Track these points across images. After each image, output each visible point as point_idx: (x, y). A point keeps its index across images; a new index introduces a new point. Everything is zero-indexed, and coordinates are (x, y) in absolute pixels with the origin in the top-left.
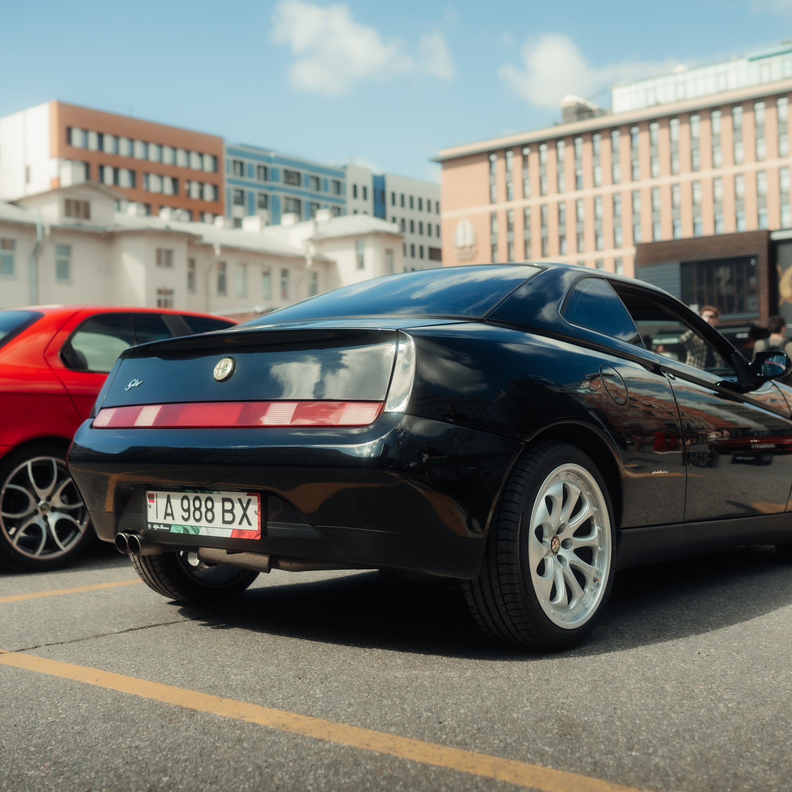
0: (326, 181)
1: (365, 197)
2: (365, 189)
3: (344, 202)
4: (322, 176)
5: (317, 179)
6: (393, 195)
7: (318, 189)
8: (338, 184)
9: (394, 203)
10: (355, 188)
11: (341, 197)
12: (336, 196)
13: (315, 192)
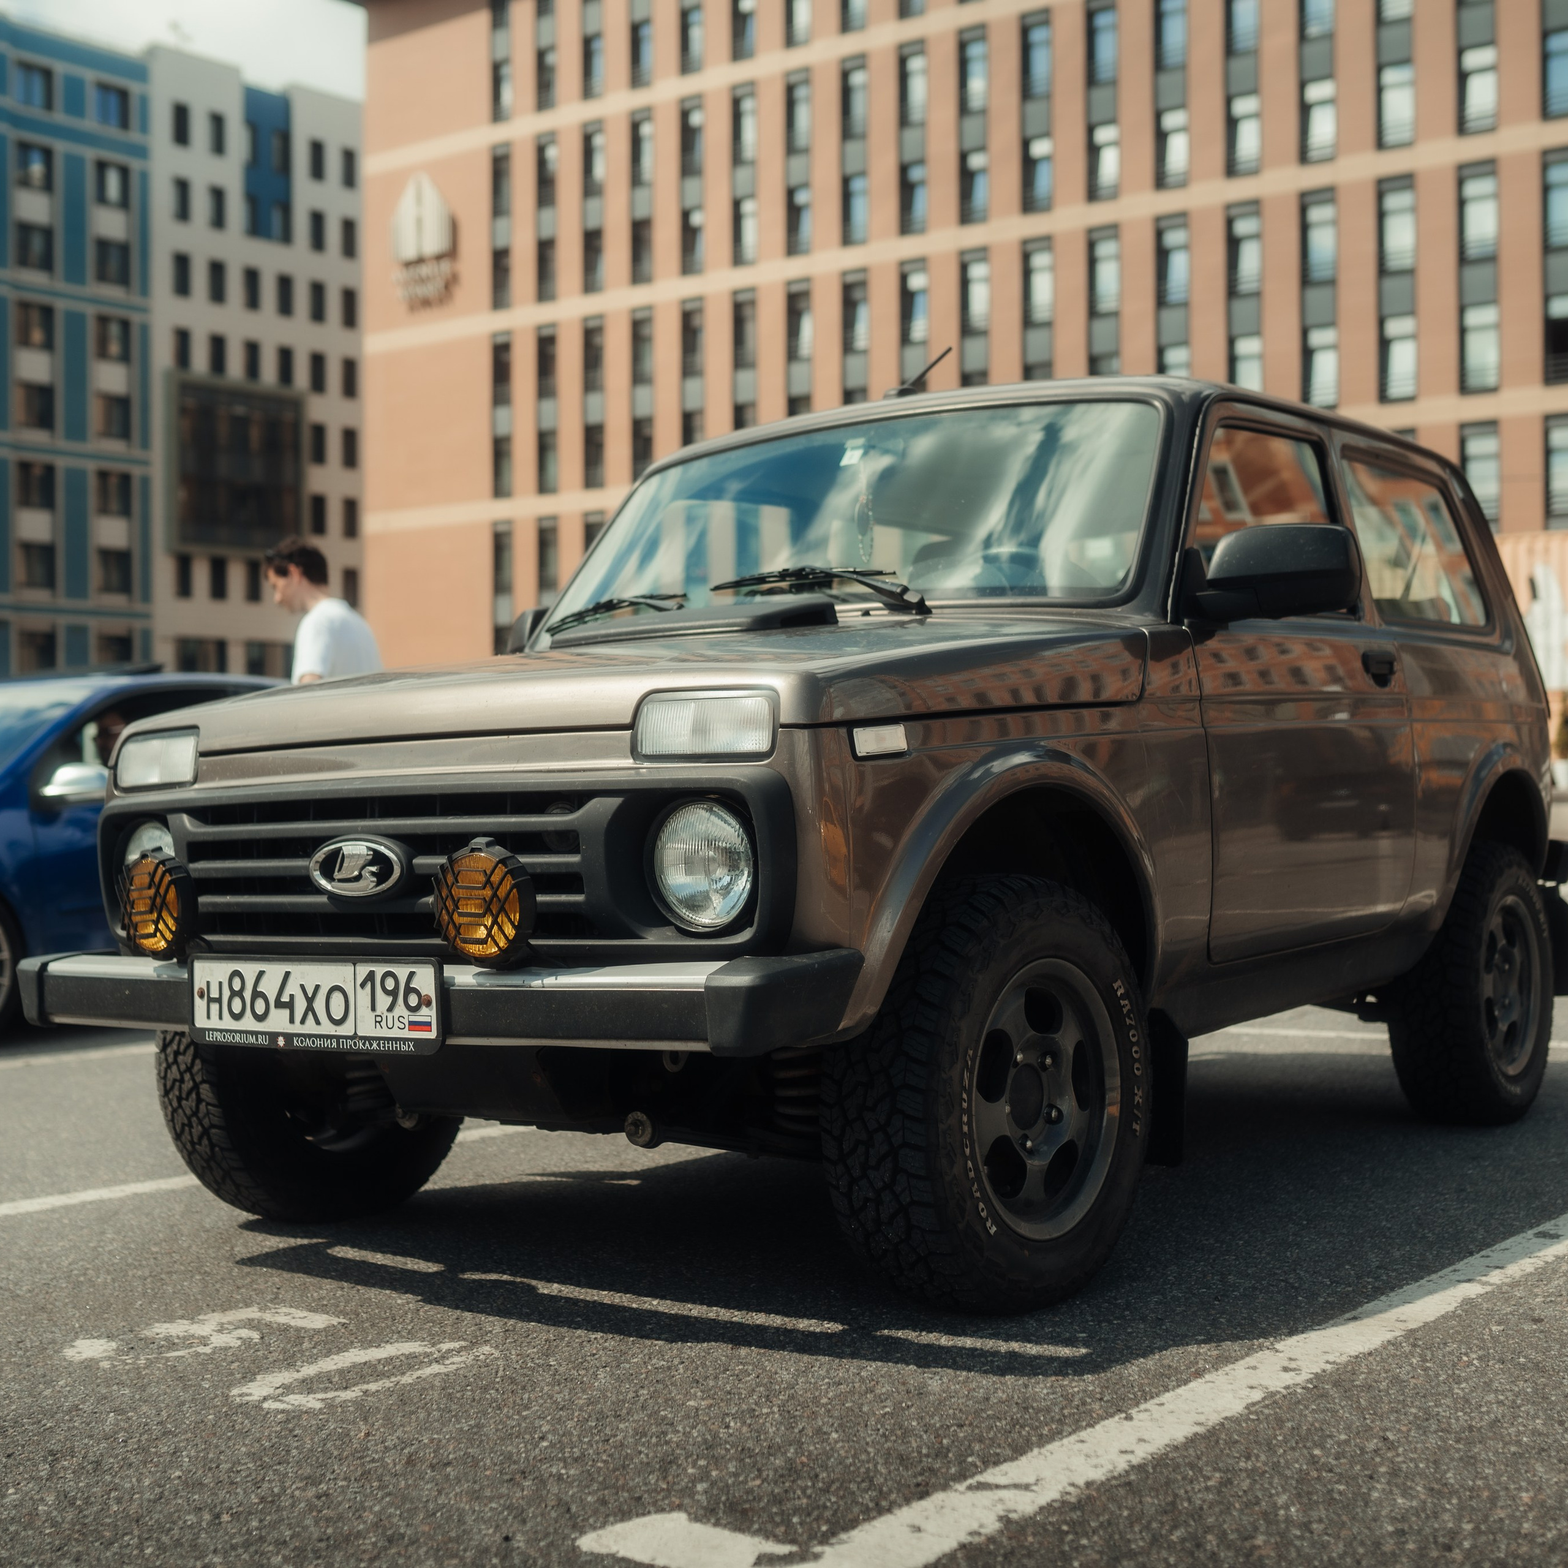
0: (75, 86)
1: (218, 146)
2: (218, 122)
3: (142, 152)
4: (60, 68)
5: (47, 74)
6: (317, 150)
7: (49, 105)
8: (123, 95)
9: (317, 171)
10: (181, 115)
11: (134, 136)
12: (113, 132)
13: (36, 112)
